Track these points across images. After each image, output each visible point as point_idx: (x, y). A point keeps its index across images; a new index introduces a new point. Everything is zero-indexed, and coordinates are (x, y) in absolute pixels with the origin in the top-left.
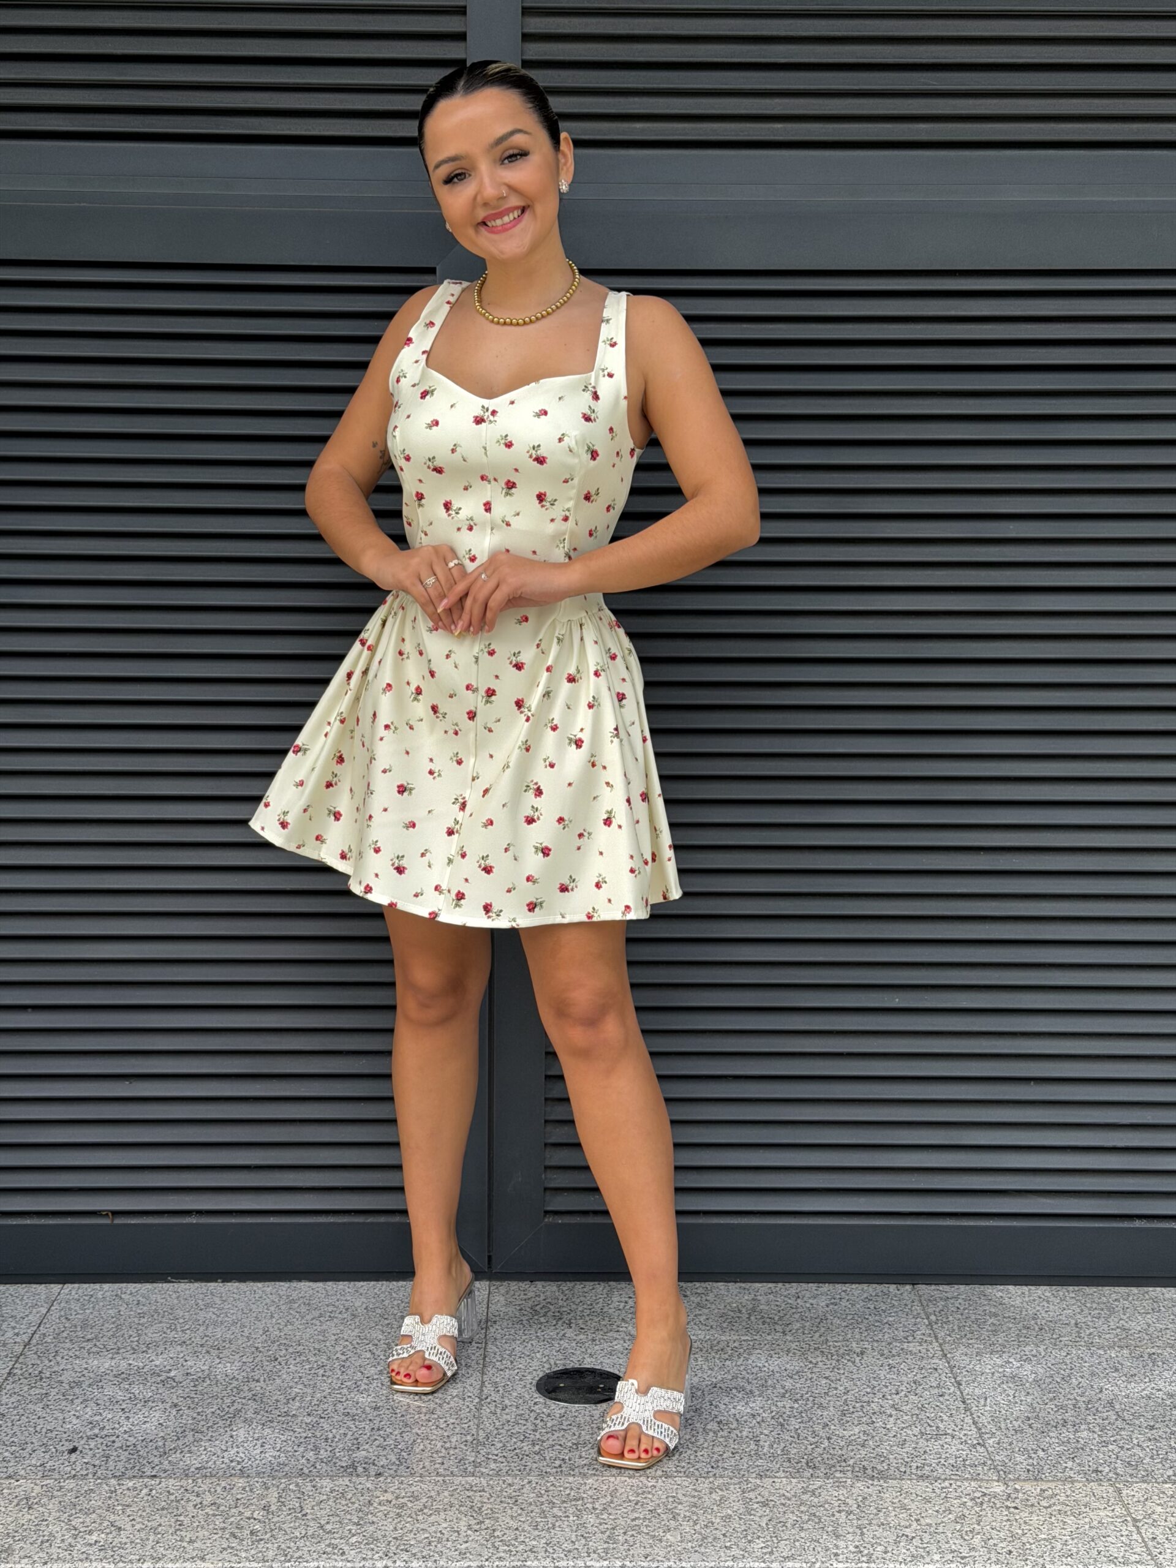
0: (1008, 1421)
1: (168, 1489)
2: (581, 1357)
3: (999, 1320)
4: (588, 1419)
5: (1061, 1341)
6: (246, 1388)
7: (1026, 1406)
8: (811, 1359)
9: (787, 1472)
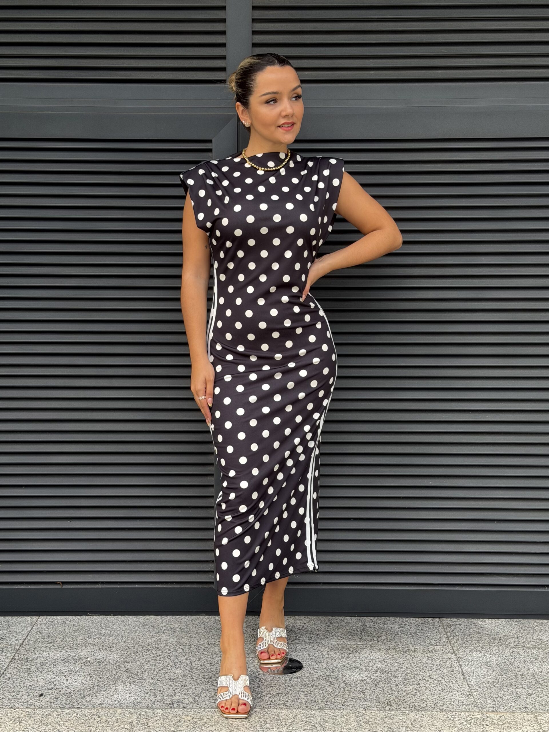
0: (484, 684)
1: (85, 714)
3: (480, 635)
4: (284, 681)
5: (510, 645)
6: (123, 666)
7: (493, 676)
8: (390, 653)
9: (378, 707)
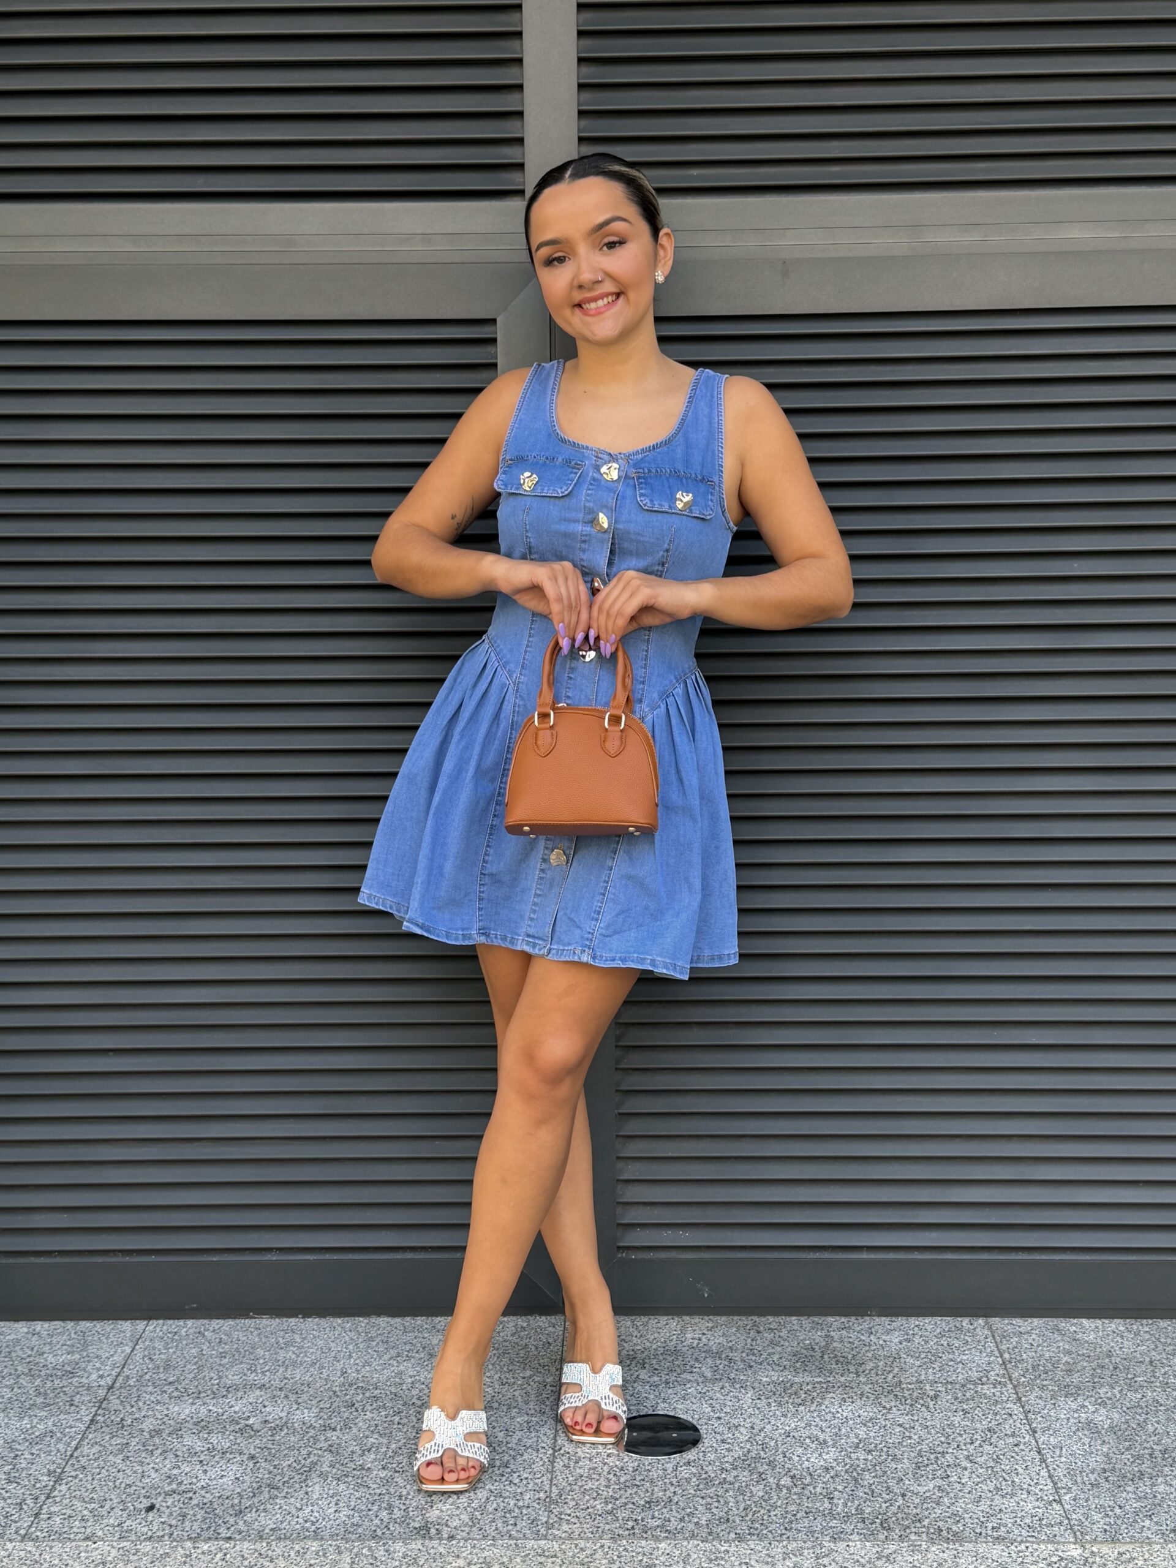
0: (1084, 1474)
1: (242, 1553)
2: (654, 1402)
3: (1073, 1359)
4: (660, 1472)
5: (1136, 1382)
6: (323, 1438)
7: (1102, 1457)
8: (884, 1404)
9: (861, 1534)
